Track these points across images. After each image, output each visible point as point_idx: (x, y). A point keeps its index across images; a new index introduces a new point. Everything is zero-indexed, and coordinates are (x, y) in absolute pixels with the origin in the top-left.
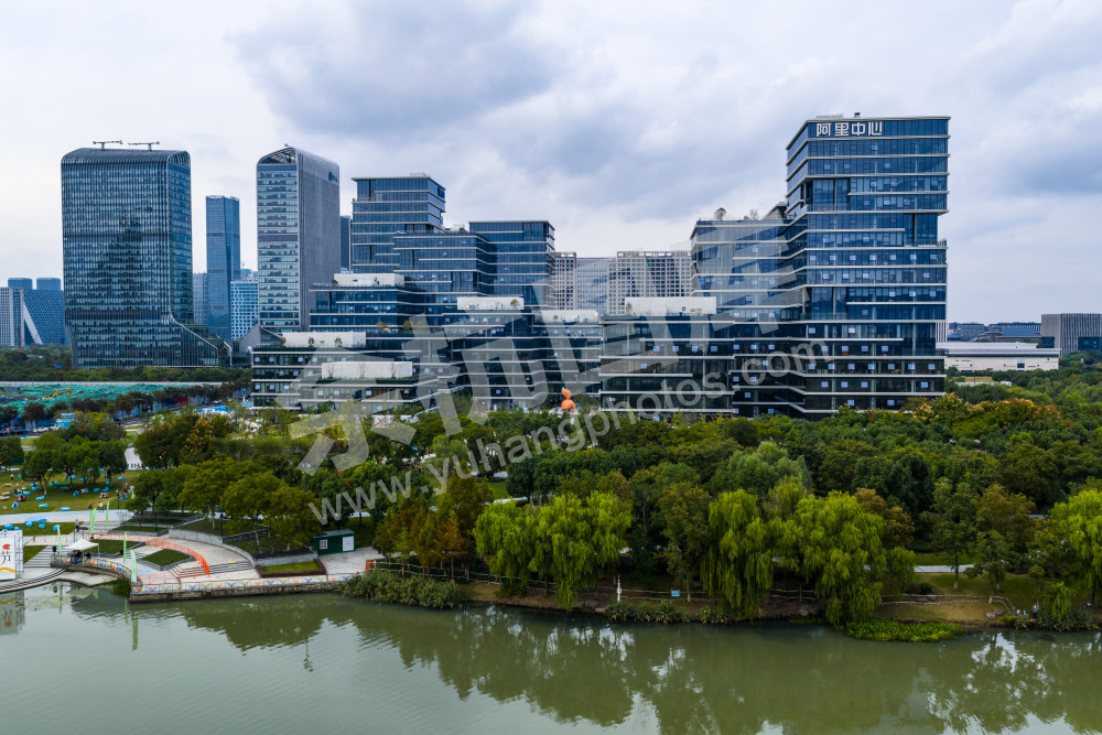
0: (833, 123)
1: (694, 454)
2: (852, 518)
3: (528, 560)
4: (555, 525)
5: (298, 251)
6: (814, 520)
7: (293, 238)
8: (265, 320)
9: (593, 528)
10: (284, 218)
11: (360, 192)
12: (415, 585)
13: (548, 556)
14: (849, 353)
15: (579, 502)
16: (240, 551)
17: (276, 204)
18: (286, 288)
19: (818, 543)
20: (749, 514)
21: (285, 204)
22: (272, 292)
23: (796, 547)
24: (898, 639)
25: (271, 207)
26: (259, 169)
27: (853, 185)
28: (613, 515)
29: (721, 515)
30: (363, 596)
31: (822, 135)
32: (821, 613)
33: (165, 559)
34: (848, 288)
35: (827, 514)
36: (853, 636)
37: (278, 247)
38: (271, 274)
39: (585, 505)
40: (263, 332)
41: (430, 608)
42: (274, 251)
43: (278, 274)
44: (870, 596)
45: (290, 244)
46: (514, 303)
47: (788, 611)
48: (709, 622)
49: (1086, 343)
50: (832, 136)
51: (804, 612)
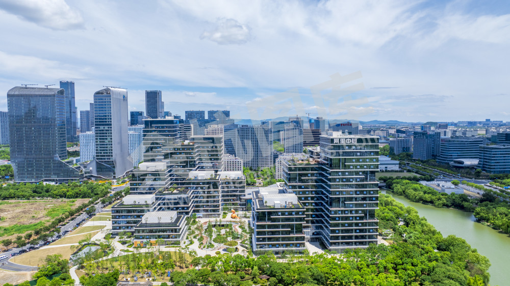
0: (340, 139)
8: (99, 158)
10: (106, 117)
26: (95, 96)
27: (347, 161)
31: (336, 143)
40: (97, 162)
46: (212, 176)
49: (405, 149)
50: (340, 143)
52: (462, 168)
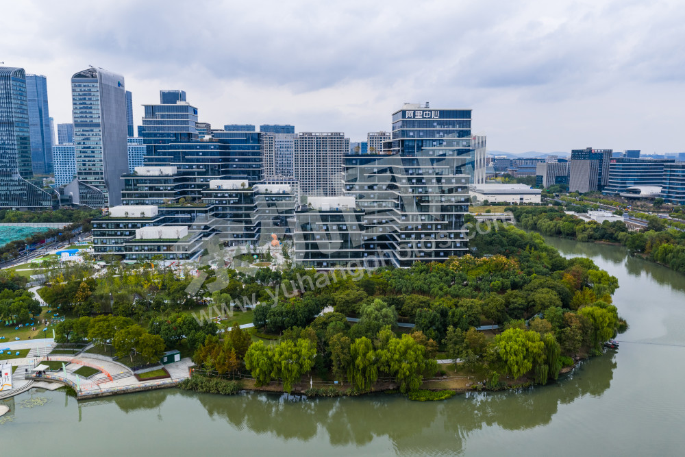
0: (415, 111)
1: (344, 300)
2: (412, 347)
3: (271, 372)
4: (282, 356)
5: (101, 133)
6: (395, 350)
7: (98, 125)
8: (81, 177)
9: (300, 357)
10: (91, 113)
11: (146, 113)
12: (217, 383)
13: (279, 370)
14: (422, 230)
15: (293, 344)
16: (123, 365)
17: (85, 104)
18: (94, 157)
19: (397, 360)
20: (368, 349)
21: (91, 104)
22: (85, 159)
23: (387, 361)
24: (428, 400)
25: (82, 106)
26: (73, 81)
27: (424, 144)
28: (308, 351)
29: (356, 350)
30: (191, 389)
31: (408, 117)
32: (398, 388)
33: (87, 372)
34: (421, 196)
35: (401, 347)
36: (410, 399)
37: (87, 131)
38: (84, 148)
39: (295, 345)
40: (80, 184)
41: (226, 395)
42: (85, 133)
43: (89, 148)
44: (418, 382)
45: (96, 129)
46: (243, 185)
47: (383, 388)
48: (350, 395)
49: (559, 179)
50: (414, 118)
51: (391, 388)
52: (638, 199)
